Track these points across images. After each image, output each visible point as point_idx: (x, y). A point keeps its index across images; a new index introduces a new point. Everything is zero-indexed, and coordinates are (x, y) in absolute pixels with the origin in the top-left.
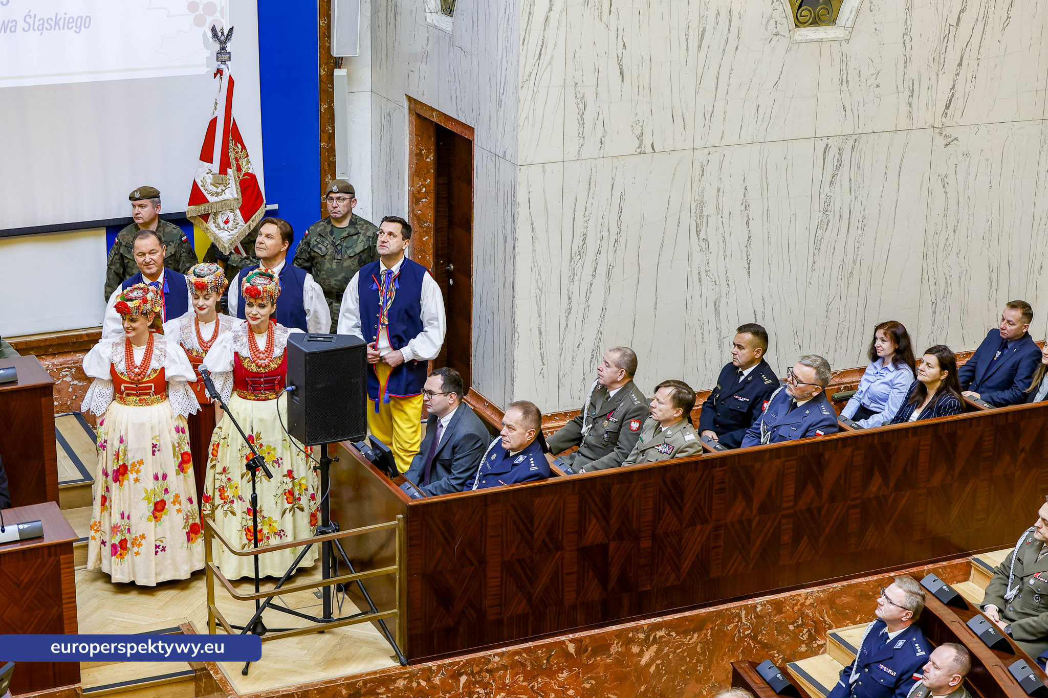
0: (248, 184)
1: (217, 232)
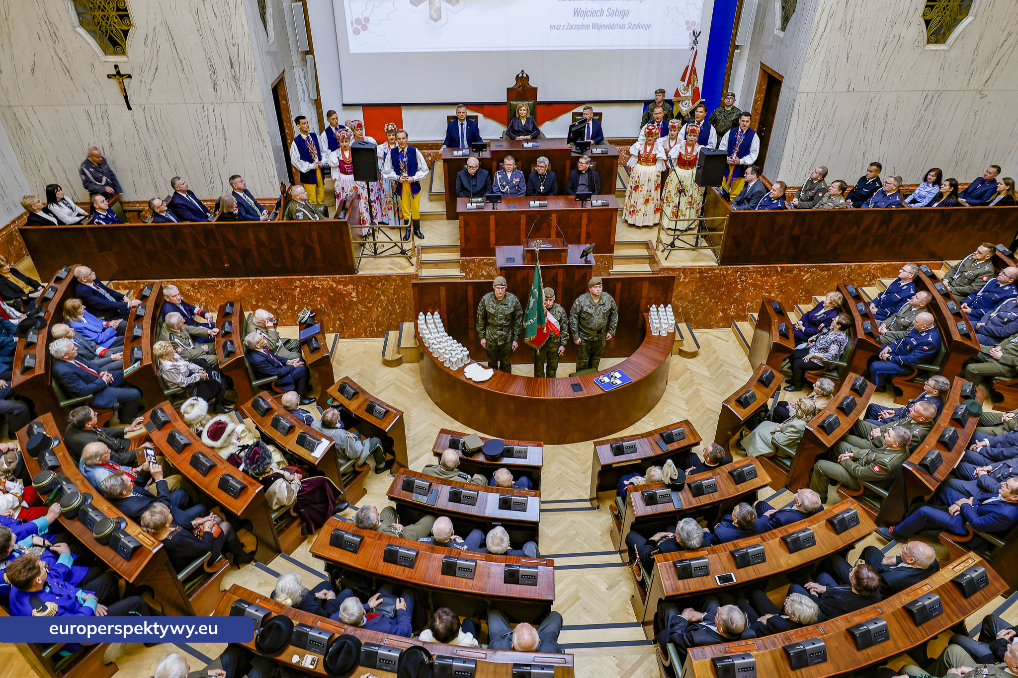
0: (696, 91)
1: (682, 108)
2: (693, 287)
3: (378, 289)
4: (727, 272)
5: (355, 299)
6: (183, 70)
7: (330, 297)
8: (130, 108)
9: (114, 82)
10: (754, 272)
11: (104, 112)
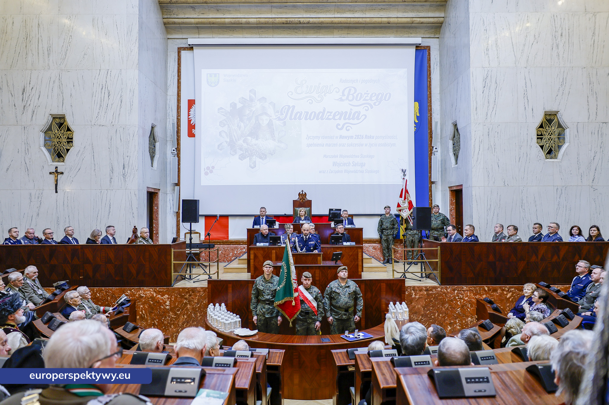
0: (410, 203)
1: (403, 214)
2: (423, 303)
3: (186, 299)
4: (446, 290)
5: (168, 307)
6: (95, 170)
7: (150, 305)
8: (56, 192)
9: (52, 176)
10: (468, 291)
11: (40, 194)
